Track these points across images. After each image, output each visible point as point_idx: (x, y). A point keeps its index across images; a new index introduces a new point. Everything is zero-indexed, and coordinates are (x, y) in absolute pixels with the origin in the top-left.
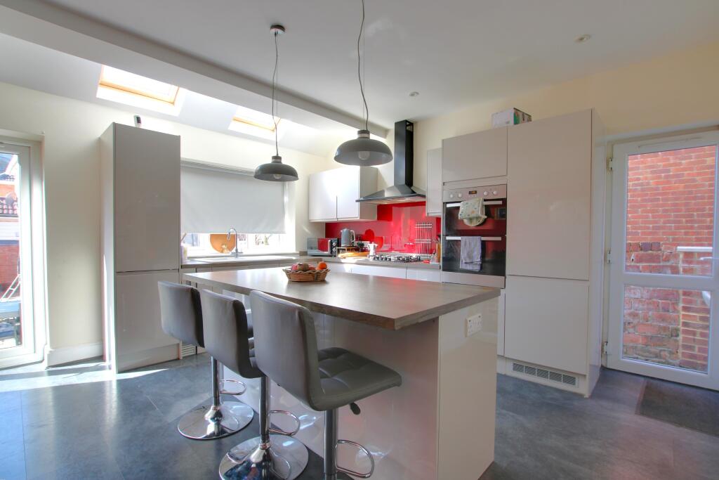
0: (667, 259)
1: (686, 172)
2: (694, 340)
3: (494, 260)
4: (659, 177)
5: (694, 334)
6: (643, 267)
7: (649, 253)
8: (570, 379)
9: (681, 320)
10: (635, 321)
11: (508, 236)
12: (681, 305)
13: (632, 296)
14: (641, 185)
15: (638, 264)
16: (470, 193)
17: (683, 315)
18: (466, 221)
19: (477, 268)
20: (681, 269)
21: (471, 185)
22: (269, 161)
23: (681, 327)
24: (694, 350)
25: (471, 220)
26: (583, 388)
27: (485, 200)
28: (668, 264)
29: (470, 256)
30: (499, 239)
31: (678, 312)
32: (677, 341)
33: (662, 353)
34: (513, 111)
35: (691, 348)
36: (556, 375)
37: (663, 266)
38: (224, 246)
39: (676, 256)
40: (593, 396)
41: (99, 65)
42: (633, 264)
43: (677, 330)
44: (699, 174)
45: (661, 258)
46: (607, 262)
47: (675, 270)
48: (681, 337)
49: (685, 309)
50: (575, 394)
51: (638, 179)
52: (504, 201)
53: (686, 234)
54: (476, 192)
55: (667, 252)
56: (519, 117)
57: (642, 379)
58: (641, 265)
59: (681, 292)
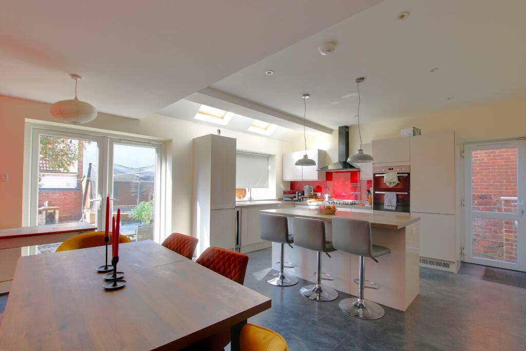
0: (495, 204)
1: (505, 154)
2: (512, 248)
3: (404, 204)
4: (490, 156)
5: (512, 245)
6: (482, 208)
7: (485, 200)
8: (446, 265)
9: (504, 238)
10: (479, 239)
11: (411, 192)
12: (504, 229)
13: (476, 224)
14: (479, 160)
15: (479, 207)
16: (389, 169)
17: (505, 235)
18: (387, 184)
19: (394, 208)
20: (503, 210)
21: (391, 165)
22: (302, 158)
23: (505, 242)
24: (512, 254)
25: (390, 183)
26: (454, 269)
27: (398, 173)
28: (496, 206)
29: (390, 202)
30: (406, 193)
31: (502, 233)
32: (503, 250)
33: (495, 257)
34: (413, 128)
35: (511, 253)
36: (438, 263)
37: (493, 208)
38: (241, 196)
39: (500, 202)
40: (459, 273)
41: (199, 104)
42: (476, 206)
43: (502, 243)
44: (512, 155)
45: (492, 204)
46: (462, 205)
47: (500, 210)
48: (504, 247)
49: (506, 231)
50: (449, 272)
51: (477, 157)
52: (409, 174)
53: (506, 189)
54: (392, 169)
55: (495, 200)
56: (416, 132)
57: (483, 267)
58: (480, 207)
59: (504, 221)
